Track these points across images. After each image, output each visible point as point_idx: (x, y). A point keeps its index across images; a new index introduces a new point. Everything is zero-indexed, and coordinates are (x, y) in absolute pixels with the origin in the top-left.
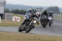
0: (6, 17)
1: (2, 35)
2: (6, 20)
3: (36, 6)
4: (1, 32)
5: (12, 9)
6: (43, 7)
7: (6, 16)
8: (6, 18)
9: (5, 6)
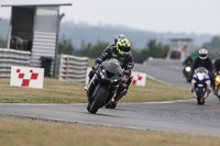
0: (62, 70)
1: (46, 133)
2: (61, 80)
3: (169, 33)
4: (46, 123)
5: (83, 42)
6: (193, 34)
7: (62, 65)
8: (61, 74)
9: (58, 32)
